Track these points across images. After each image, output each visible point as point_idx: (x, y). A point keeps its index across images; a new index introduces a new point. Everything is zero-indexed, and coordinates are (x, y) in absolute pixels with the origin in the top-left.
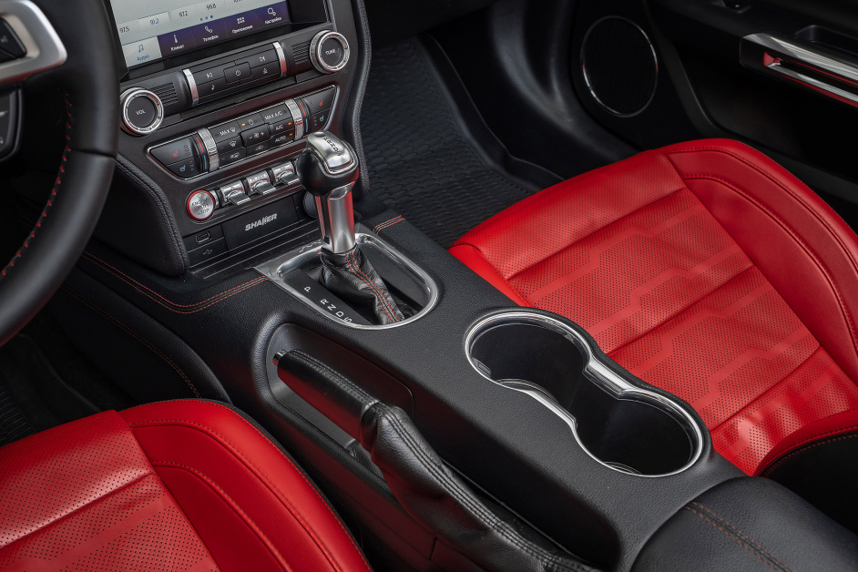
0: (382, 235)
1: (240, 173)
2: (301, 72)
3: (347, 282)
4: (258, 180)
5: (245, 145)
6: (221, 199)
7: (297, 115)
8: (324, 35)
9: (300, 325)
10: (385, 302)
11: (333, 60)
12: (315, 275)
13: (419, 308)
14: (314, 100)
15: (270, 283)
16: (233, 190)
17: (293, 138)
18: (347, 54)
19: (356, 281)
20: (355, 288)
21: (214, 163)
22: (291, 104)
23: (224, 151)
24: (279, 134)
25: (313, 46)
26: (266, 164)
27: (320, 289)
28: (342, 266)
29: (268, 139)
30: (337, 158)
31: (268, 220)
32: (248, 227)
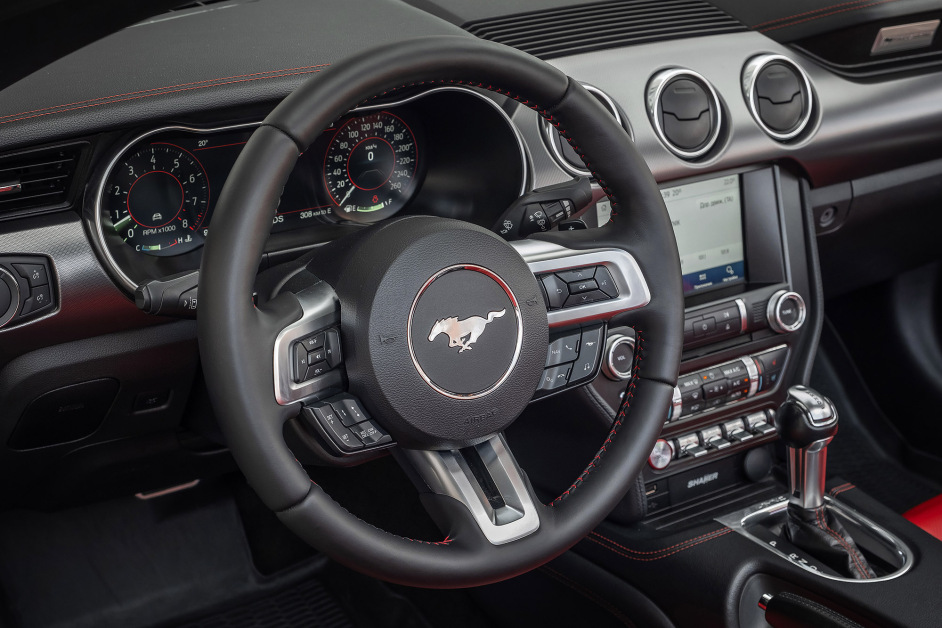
0: (840, 498)
1: (695, 427)
2: (759, 330)
3: (817, 538)
4: (712, 434)
5: (705, 397)
6: (678, 448)
7: (752, 367)
8: (784, 295)
9: (774, 574)
10: (856, 560)
11: (789, 320)
12: (777, 530)
13: (893, 570)
14: (769, 354)
15: (735, 535)
16: (688, 442)
17: (745, 395)
18: (803, 314)
19: (827, 537)
20: (827, 544)
21: (678, 410)
22: (747, 361)
23: (687, 402)
24: (735, 389)
25: (771, 307)
26: (718, 420)
27: (786, 544)
28: (811, 521)
29: (724, 394)
30: (820, 412)
31: (708, 478)
32: (691, 484)
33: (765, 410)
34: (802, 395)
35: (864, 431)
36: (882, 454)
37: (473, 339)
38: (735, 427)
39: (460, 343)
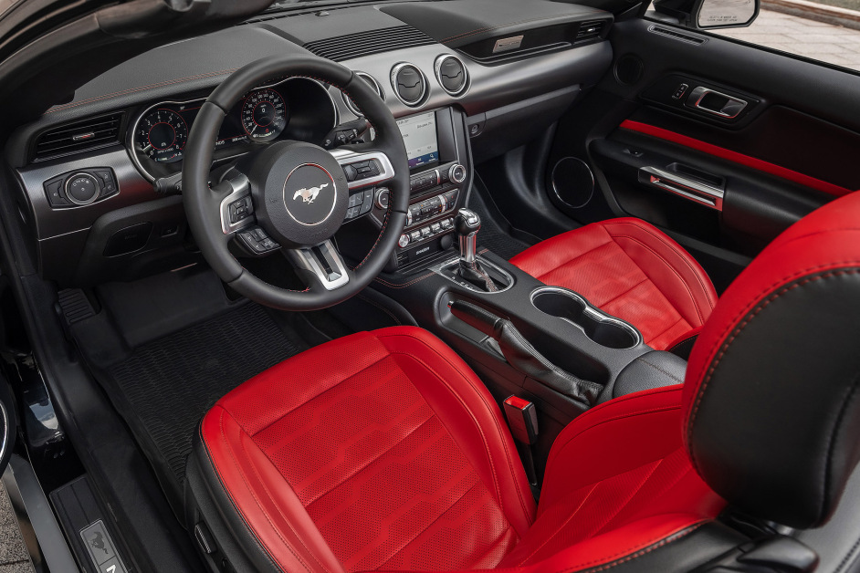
0: (482, 256)
1: (418, 228)
2: (445, 182)
3: (473, 274)
4: (426, 231)
5: (423, 215)
6: (411, 238)
7: (443, 201)
8: (456, 166)
9: (455, 292)
10: (490, 283)
11: (458, 177)
12: (455, 272)
13: (505, 287)
14: (450, 194)
15: (437, 275)
16: (416, 235)
17: (440, 212)
18: (465, 175)
19: (477, 274)
20: (477, 277)
21: (410, 221)
22: (440, 197)
23: (414, 217)
24: (435, 210)
25: (450, 172)
26: (429, 224)
27: (459, 277)
28: (470, 268)
29: (431, 212)
30: (472, 219)
31: (425, 250)
32: (418, 253)
33: (449, 218)
34: (464, 212)
35: (494, 222)
36: (501, 231)
37: (314, 198)
38: (436, 227)
39: (308, 200)
